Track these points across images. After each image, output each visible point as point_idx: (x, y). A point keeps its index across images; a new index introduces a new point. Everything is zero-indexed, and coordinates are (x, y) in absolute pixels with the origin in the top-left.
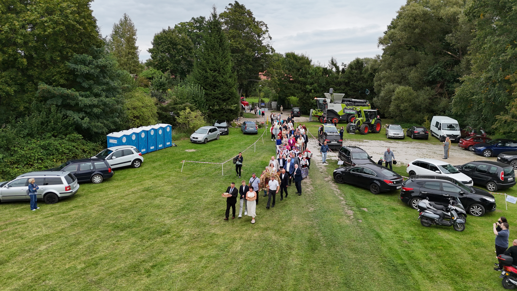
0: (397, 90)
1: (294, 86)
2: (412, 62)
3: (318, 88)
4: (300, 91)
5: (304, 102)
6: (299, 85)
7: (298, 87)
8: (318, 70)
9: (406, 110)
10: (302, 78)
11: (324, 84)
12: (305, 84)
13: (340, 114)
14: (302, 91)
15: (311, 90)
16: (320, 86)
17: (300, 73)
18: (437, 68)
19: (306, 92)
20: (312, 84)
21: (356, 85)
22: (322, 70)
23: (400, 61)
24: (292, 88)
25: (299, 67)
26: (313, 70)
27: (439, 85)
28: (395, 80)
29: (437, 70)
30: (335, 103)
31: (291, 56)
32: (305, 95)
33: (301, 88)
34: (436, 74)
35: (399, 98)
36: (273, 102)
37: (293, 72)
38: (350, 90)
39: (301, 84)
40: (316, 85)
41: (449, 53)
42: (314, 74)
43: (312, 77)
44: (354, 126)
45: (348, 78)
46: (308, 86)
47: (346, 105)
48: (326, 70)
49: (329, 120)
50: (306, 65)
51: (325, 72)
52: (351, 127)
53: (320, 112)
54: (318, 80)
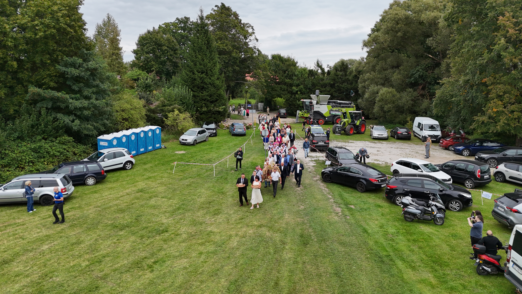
0: (381, 92)
1: (281, 88)
2: (395, 64)
3: (304, 90)
4: (286, 92)
5: (291, 103)
6: (285, 87)
7: (284, 89)
8: (303, 72)
9: (389, 111)
10: (288, 80)
11: (310, 85)
12: (291, 85)
13: (326, 116)
14: (288, 92)
15: (297, 92)
16: (306, 87)
17: (286, 74)
18: (419, 71)
19: (292, 93)
20: (298, 85)
21: (341, 87)
22: (308, 71)
23: (384, 63)
24: (278, 89)
25: (285, 68)
26: (299, 72)
27: (421, 87)
28: (379, 82)
29: (419, 73)
30: (320, 105)
31: (277, 58)
32: (291, 97)
33: (287, 90)
34: (418, 76)
35: (382, 99)
36: (259, 104)
37: (280, 74)
38: (335, 91)
39: (288, 85)
40: (302, 86)
41: (430, 56)
42: (300, 75)
43: (298, 79)
44: (340, 128)
45: (333, 80)
46: (294, 88)
47: (332, 107)
48: (312, 72)
49: (316, 122)
50: (292, 67)
51: (311, 74)
52: (337, 128)
53: (306, 113)
54: (304, 81)
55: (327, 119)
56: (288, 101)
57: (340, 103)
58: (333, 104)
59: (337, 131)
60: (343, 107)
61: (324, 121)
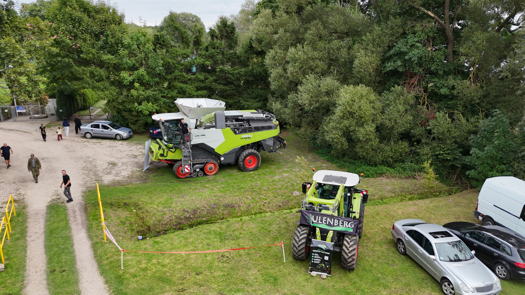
0: (343, 95)
1: (92, 73)
3: (147, 78)
4: (107, 84)
5: (121, 107)
6: (102, 72)
7: (101, 76)
8: (142, 39)
10: (109, 56)
11: (160, 69)
12: (117, 68)
13: (221, 152)
14: (112, 83)
15: (132, 83)
16: (151, 71)
17: (101, 43)
18: (413, 46)
19: (119, 84)
20: (133, 68)
22: (152, 38)
25: (96, 29)
26: (132, 38)
30: (206, 128)
32: (120, 94)
33: (108, 78)
35: (351, 113)
37: (85, 40)
39: (108, 68)
40: (142, 71)
41: (429, 12)
42: (135, 47)
43: (132, 54)
44: (326, 253)
45: (210, 57)
46: (125, 75)
47: (233, 130)
48: (162, 39)
49: (198, 170)
50: (113, 25)
51: (160, 44)
52: (317, 255)
53: (171, 151)
54: (144, 59)
55: (222, 159)
56: (115, 104)
57: (248, 120)
58: (232, 122)
59: (315, 262)
60: (257, 129)
61: (217, 165)
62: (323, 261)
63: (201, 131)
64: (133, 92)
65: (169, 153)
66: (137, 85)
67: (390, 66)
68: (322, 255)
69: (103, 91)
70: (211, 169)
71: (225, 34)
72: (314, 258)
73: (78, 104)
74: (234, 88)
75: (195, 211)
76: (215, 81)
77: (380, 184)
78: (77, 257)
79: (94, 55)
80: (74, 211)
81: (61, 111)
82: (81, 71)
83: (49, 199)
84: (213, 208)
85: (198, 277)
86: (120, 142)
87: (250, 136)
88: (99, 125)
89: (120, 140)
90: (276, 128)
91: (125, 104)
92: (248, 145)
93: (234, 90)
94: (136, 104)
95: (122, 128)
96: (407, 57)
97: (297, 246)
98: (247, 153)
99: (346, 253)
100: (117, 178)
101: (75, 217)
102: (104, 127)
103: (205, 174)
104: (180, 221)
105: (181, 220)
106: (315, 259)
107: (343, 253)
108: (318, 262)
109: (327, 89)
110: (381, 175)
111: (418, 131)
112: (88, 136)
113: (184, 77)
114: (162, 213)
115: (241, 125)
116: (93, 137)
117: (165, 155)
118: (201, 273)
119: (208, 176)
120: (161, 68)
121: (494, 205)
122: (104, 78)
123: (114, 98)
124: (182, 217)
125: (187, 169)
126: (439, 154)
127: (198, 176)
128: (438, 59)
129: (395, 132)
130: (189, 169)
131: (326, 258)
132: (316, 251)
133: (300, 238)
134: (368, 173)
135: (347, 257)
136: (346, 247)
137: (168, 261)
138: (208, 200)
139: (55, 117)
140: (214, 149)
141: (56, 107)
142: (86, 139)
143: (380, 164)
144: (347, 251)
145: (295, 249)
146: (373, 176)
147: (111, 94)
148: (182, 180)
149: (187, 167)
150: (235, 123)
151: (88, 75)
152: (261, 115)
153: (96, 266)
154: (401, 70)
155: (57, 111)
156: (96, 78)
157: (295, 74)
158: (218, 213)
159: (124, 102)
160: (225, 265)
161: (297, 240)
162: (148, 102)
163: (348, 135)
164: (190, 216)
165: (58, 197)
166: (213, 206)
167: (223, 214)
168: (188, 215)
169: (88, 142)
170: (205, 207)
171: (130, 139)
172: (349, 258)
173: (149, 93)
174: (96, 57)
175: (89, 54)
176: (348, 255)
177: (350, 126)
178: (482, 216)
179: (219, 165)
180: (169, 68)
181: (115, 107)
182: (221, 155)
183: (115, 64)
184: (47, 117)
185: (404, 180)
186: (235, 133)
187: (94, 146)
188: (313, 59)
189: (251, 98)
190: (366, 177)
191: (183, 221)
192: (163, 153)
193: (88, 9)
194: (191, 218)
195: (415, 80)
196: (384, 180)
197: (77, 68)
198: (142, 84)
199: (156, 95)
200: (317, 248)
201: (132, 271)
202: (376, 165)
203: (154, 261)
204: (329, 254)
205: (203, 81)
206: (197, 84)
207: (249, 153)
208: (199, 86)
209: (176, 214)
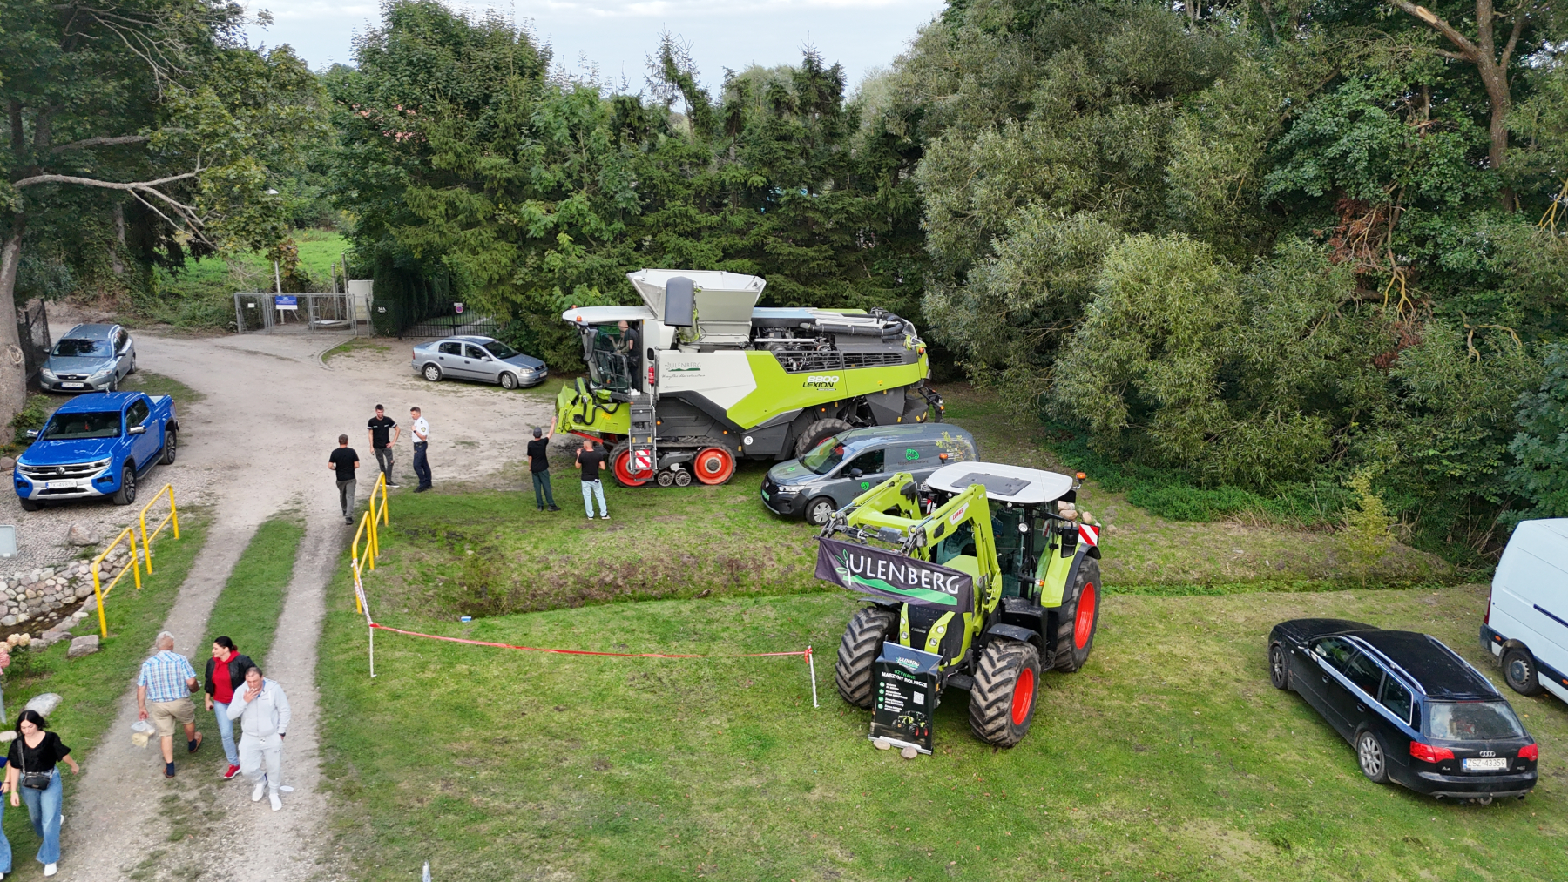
0: (1116, 264)
1: (451, 204)
3: (593, 221)
4: (488, 233)
5: (519, 299)
6: (479, 203)
7: (473, 213)
8: (584, 113)
9: (1181, 404)
10: (496, 160)
11: (626, 197)
12: (516, 191)
13: (743, 420)
14: (502, 234)
16: (604, 206)
17: (480, 124)
19: (520, 237)
20: (556, 194)
21: (814, 208)
22: (611, 109)
23: (1080, 67)
24: (435, 215)
25: (470, 86)
26: (557, 110)
32: (519, 261)
33: (492, 219)
37: (438, 116)
39: (493, 191)
40: (579, 201)
41: (1421, 12)
42: (562, 134)
43: (554, 155)
44: (917, 683)
45: (765, 164)
46: (533, 209)
47: (780, 360)
48: (637, 112)
49: (675, 467)
50: (515, 78)
51: (630, 125)
52: (893, 687)
53: (606, 411)
54: (588, 170)
55: (748, 441)
56: (506, 289)
57: (831, 335)
58: (784, 337)
59: (888, 708)
60: (854, 360)
61: (732, 457)
62: (909, 706)
63: (689, 355)
64: (553, 259)
65: (600, 414)
66: (564, 238)
67: (1279, 180)
68: (907, 689)
69: (474, 251)
70: (713, 466)
71: (814, 98)
72: (884, 696)
73: (431, 298)
74: (831, 253)
75: (631, 568)
76: (775, 230)
77: (1215, 541)
78: (277, 641)
79: (458, 156)
80: (319, 540)
81: (382, 310)
82: (424, 199)
83: (274, 510)
84: (685, 564)
85: (557, 715)
86: (510, 394)
87: (831, 380)
88: (459, 345)
89: (510, 389)
90: (913, 358)
91: (532, 292)
92: (829, 405)
93: (831, 258)
94: (557, 291)
95: (522, 357)
96: (1333, 151)
97: (848, 660)
98: (820, 429)
99: (981, 691)
100: (464, 477)
101: (314, 554)
102: (474, 352)
103: (695, 481)
104: (585, 591)
105: (588, 587)
106: (887, 701)
107: (975, 692)
108: (897, 710)
109: (1076, 248)
110: (1227, 513)
111: (1359, 384)
112: (432, 373)
113: (692, 221)
114: (540, 566)
115: (806, 347)
116: (444, 379)
117: (588, 419)
118: (568, 708)
119: (704, 487)
120: (630, 194)
121: (1536, 607)
122: (480, 217)
123: (503, 272)
124: (593, 580)
125: (641, 460)
126: (1429, 460)
127: (674, 483)
128: (1442, 156)
129: (1280, 383)
130: (648, 459)
131: (919, 698)
132: (890, 676)
133: (860, 639)
134: (1185, 506)
135: (983, 703)
136: (984, 673)
137: (496, 673)
138: (677, 542)
139: (368, 328)
140: (723, 412)
141: (371, 299)
142: (425, 383)
143: (1227, 482)
144: (986, 687)
145: (842, 669)
146: (1198, 515)
147: (497, 262)
148: (629, 490)
149: (642, 453)
150: (790, 340)
151: (442, 208)
152: (872, 323)
153: (312, 661)
154: (1315, 191)
155: (374, 312)
156: (460, 217)
157: (993, 207)
158: (696, 579)
159: (527, 286)
160: (645, 696)
161: (852, 644)
162: (590, 287)
163: (1126, 386)
164: (615, 578)
165: (297, 507)
166: (685, 559)
167: (710, 583)
168: (611, 576)
169: (428, 389)
170: (662, 561)
171: (539, 388)
172: (989, 707)
173: (596, 260)
174: (465, 161)
175: (446, 153)
176: (985, 698)
177: (1130, 359)
178: (1502, 641)
179: (738, 459)
180: (651, 196)
181: (504, 299)
182: (744, 430)
183: (509, 181)
184: (348, 327)
185: (1300, 536)
186: (788, 368)
187: (438, 399)
188: (1049, 162)
189: (881, 285)
190: (1178, 518)
191: (594, 591)
192: (581, 413)
193: (457, 35)
194: (618, 586)
195: (1362, 226)
196: (1234, 530)
197: (415, 191)
198: (578, 239)
199: (610, 267)
200: (894, 668)
201: (395, 684)
202: (1214, 484)
203: (462, 668)
204: (925, 685)
205: (742, 233)
206: (725, 241)
207: (825, 429)
208: (731, 246)
209: (576, 572)
